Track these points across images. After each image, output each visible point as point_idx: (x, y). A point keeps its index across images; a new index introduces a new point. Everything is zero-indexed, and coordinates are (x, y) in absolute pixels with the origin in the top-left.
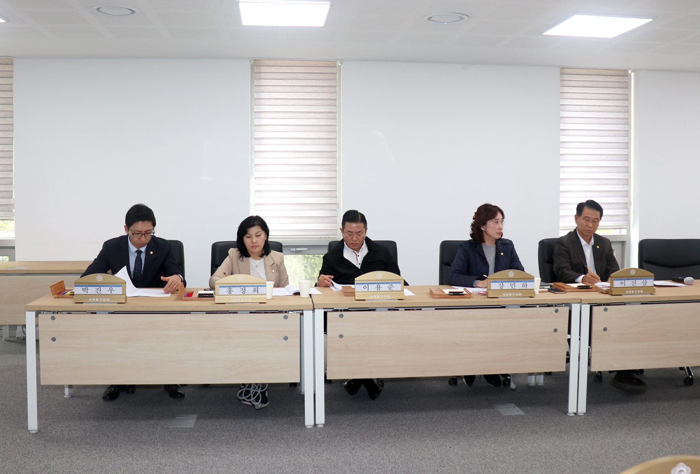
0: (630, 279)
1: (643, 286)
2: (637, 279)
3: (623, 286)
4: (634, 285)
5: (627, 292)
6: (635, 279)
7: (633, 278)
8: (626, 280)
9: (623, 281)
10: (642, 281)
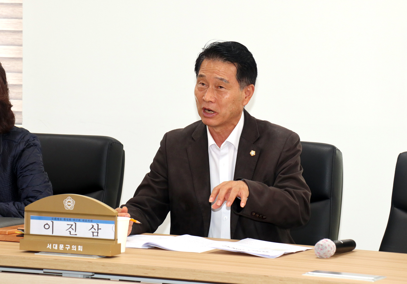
0: (65, 220)
1: (91, 236)
2: (79, 221)
3: (49, 232)
4: (73, 232)
5: (49, 246)
6: (74, 220)
7: (72, 217)
8: (55, 219)
9: (50, 222)
10: (90, 225)
